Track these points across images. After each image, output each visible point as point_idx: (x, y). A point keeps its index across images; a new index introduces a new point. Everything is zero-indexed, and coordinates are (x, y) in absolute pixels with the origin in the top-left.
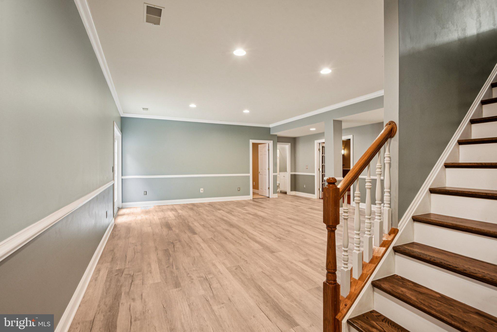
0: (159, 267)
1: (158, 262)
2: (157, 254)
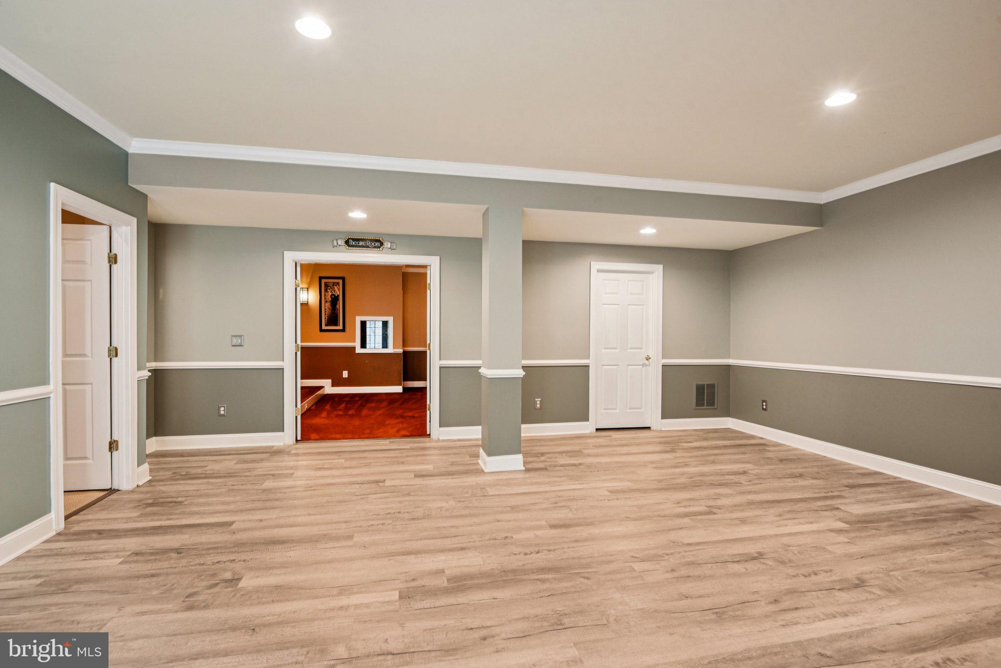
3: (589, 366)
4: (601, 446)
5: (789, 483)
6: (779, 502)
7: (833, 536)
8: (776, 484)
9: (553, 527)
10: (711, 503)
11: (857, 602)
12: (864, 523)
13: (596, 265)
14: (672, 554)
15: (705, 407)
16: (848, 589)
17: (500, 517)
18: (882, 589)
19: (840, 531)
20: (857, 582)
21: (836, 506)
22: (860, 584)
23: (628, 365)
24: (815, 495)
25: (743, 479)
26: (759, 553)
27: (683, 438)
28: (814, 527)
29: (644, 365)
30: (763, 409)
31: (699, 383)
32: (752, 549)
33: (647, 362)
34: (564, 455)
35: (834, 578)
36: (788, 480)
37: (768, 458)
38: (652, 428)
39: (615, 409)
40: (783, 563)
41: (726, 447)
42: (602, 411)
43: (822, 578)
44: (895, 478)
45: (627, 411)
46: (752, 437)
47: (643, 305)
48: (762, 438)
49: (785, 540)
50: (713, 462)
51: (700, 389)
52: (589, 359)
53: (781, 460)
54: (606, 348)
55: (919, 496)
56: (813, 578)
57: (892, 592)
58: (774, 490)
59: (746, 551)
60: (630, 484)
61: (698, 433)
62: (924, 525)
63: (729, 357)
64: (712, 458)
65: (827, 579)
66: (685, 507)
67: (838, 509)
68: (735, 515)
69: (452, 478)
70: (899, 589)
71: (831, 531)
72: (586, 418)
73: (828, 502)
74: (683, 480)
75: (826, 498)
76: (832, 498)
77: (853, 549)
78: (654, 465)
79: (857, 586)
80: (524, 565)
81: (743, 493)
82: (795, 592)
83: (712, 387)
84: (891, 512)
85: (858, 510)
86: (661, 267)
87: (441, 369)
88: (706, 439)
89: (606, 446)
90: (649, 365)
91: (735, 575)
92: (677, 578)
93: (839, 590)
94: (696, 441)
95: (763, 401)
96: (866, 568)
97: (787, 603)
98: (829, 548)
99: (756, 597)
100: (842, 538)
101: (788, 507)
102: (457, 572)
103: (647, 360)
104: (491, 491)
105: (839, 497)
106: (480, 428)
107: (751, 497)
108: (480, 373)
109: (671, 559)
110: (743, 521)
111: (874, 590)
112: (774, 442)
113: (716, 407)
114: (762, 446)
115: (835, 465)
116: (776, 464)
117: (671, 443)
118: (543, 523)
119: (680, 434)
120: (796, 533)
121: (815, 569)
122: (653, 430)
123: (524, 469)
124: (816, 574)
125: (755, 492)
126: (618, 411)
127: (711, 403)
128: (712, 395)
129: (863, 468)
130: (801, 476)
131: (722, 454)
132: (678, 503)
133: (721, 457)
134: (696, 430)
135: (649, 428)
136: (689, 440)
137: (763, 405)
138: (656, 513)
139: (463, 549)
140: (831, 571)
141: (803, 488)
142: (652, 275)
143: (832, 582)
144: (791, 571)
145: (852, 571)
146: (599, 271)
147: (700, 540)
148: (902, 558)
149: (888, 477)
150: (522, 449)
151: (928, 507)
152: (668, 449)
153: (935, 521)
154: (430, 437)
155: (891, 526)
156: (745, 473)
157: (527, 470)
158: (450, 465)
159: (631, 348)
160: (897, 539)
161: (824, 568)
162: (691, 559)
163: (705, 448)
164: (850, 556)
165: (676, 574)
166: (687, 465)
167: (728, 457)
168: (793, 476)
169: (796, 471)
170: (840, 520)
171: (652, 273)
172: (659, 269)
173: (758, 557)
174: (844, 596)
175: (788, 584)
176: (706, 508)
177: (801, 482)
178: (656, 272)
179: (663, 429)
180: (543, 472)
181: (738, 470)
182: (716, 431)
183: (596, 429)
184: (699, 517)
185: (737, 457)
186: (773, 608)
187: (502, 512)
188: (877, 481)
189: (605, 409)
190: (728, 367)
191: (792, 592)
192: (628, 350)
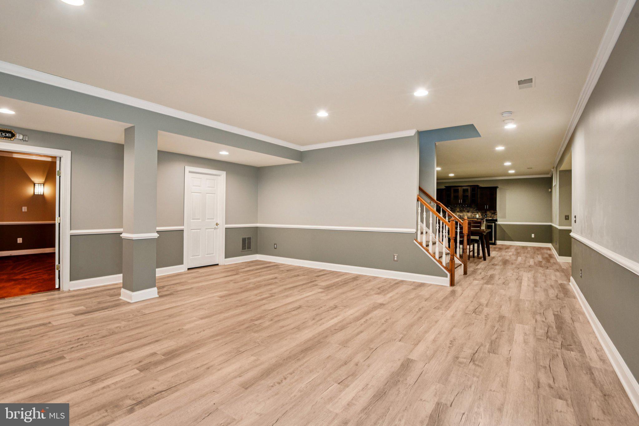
0: (514, 335)
1: (513, 341)
2: (510, 351)
3: (183, 230)
4: (196, 278)
5: (295, 279)
6: (296, 286)
7: (320, 294)
8: (291, 280)
9: (202, 319)
10: (271, 292)
11: (338, 312)
12: (328, 288)
13: (188, 168)
14: (267, 315)
15: (247, 250)
16: (333, 309)
17: (166, 322)
18: (342, 307)
19: (322, 292)
20: (335, 307)
21: (317, 284)
22: (336, 307)
23: (206, 229)
24: (307, 282)
25: (276, 280)
26: (299, 306)
27: (239, 267)
28: (313, 293)
29: (215, 228)
30: (275, 248)
31: (244, 237)
32: (296, 305)
33: (217, 227)
34: (178, 285)
35: (328, 307)
36: (295, 278)
37: (282, 270)
38: (219, 264)
39: (199, 255)
40: (309, 307)
41: (261, 268)
42: (191, 257)
43: (323, 308)
44: (330, 271)
45: (206, 256)
46: (270, 263)
47: (215, 194)
48: (275, 263)
49: (306, 299)
50: (260, 276)
51: (244, 240)
52: (183, 226)
53: (288, 271)
54: (193, 219)
55: (340, 276)
56: (321, 309)
57: (345, 307)
58: (292, 283)
59: (295, 306)
60: (226, 292)
61: (245, 264)
62: (345, 285)
63: (257, 223)
64: (259, 274)
65: (326, 308)
66: (260, 296)
67: (317, 285)
68: (282, 295)
69: (108, 311)
70: (347, 305)
71: (319, 293)
72: (182, 263)
73: (313, 283)
74: (251, 286)
75: (311, 282)
76: (313, 281)
77: (329, 297)
78: (233, 282)
79: (335, 308)
80: (201, 337)
81: (280, 286)
82: (318, 315)
83: (249, 239)
84: (334, 283)
85: (324, 284)
86: (225, 173)
87: (72, 237)
88: (250, 266)
89: (199, 277)
90: (218, 228)
91: (295, 315)
92: (275, 322)
93: (331, 310)
94: (246, 268)
95: (275, 244)
96: (335, 302)
97: (318, 318)
98: (321, 298)
99: (306, 320)
100: (323, 294)
101: (300, 288)
102: (165, 351)
103: (217, 225)
104: (147, 312)
105: (316, 281)
106: (121, 275)
107: (284, 287)
108: (121, 237)
109: (268, 317)
110: (287, 296)
111: (340, 308)
112: (281, 263)
113: (251, 249)
114: (276, 266)
115: (308, 269)
116: (286, 273)
117: (235, 270)
118: (195, 318)
119: (236, 265)
120: (308, 296)
121: (321, 306)
122: (220, 266)
123: (158, 296)
124: (321, 307)
125: (285, 285)
126: (200, 256)
127: (249, 248)
128: (249, 243)
129: (318, 269)
130: (298, 275)
131: (262, 272)
132: (256, 295)
133: (262, 273)
134: (242, 263)
135: (218, 265)
136: (243, 268)
137: (275, 246)
138: (250, 301)
139: (157, 341)
140: (325, 305)
141: (301, 280)
142: (219, 177)
143: (327, 309)
144: (314, 309)
145: (332, 303)
146: (190, 172)
147: (275, 307)
148: (344, 296)
149: (328, 271)
150: (156, 284)
151: (344, 279)
152: (235, 273)
153: (348, 283)
154: (60, 290)
155: (336, 287)
156: (276, 278)
157: (161, 297)
158: (97, 304)
159: (208, 219)
160: (340, 291)
161: (323, 305)
162: (276, 314)
163: (252, 270)
164: (329, 299)
165: (274, 321)
166: (249, 279)
167: (265, 273)
168: (295, 276)
169: (295, 274)
170: (320, 288)
171: (220, 176)
172: (223, 174)
173: (300, 307)
174: (333, 312)
175: (315, 313)
176: (269, 295)
177: (300, 278)
178: (222, 175)
179: (225, 264)
180: (172, 296)
181: (273, 277)
182: (252, 262)
183: (188, 269)
184: (269, 299)
185: (269, 272)
186: (314, 321)
187: (164, 320)
188: (325, 273)
189: (192, 256)
190: (257, 228)
191: (317, 315)
192: (206, 220)
